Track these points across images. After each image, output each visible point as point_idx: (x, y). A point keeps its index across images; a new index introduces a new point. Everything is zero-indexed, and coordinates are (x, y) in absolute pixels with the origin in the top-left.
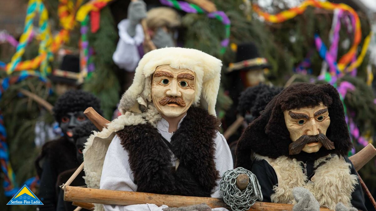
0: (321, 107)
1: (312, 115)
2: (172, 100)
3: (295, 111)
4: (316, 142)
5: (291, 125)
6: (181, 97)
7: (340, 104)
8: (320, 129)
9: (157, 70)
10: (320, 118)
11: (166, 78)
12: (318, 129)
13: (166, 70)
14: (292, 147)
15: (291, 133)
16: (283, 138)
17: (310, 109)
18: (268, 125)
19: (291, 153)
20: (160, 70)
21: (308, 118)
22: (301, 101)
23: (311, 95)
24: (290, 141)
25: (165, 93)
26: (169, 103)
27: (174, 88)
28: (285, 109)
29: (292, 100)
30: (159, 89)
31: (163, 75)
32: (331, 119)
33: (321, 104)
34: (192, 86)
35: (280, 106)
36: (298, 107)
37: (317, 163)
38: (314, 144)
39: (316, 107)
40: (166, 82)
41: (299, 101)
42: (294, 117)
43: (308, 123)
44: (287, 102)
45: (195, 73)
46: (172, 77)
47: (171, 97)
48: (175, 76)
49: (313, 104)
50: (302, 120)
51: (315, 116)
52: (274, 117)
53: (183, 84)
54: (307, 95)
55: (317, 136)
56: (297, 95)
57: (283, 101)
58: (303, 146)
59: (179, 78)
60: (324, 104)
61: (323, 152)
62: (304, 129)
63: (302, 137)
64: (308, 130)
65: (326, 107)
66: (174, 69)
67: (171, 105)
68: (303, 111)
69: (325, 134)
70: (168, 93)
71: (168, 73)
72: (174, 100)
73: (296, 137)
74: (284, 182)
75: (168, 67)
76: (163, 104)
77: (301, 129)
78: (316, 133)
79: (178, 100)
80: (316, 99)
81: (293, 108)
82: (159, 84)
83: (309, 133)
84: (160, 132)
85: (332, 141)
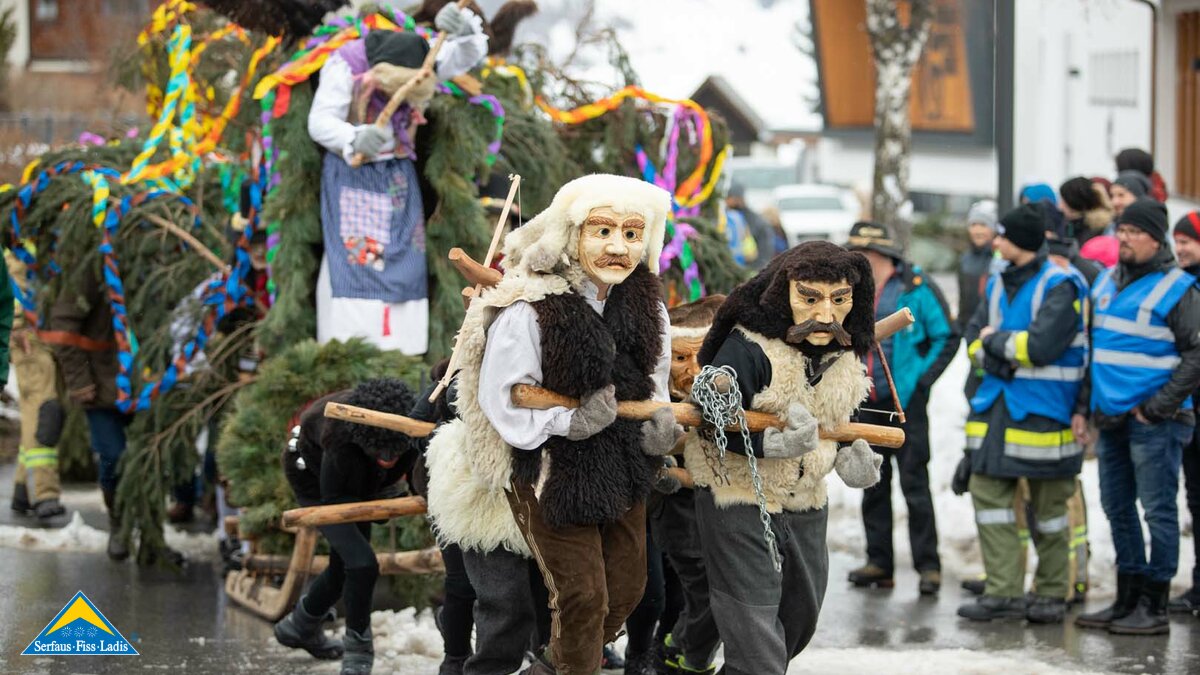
0: (843, 285)
1: (828, 295)
2: (615, 260)
3: (805, 284)
4: (826, 332)
5: (796, 301)
6: (627, 255)
7: (870, 284)
8: (836, 315)
9: (592, 215)
10: (839, 300)
11: (607, 227)
12: (833, 315)
13: (606, 214)
14: (792, 332)
15: (794, 313)
16: (783, 316)
17: (827, 285)
18: (765, 294)
19: (788, 340)
20: (596, 214)
21: (821, 297)
22: (816, 273)
23: (832, 267)
24: (792, 322)
25: (605, 248)
26: (610, 264)
27: (617, 243)
28: (792, 277)
29: (803, 267)
30: (594, 244)
31: (603, 223)
32: (854, 303)
33: (844, 281)
34: (639, 238)
35: (786, 272)
36: (810, 279)
37: (825, 359)
38: (823, 335)
39: (836, 284)
40: (605, 232)
41: (813, 272)
42: (802, 292)
43: (820, 304)
44: (797, 269)
45: (643, 218)
46: (615, 225)
47: (614, 255)
48: (620, 225)
49: (833, 279)
50: (813, 298)
51: (832, 296)
52: (776, 285)
53: (630, 235)
54: (827, 265)
55: (829, 324)
56: (811, 261)
57: (791, 266)
58: (808, 334)
59: (624, 227)
60: (848, 281)
61: (835, 346)
62: (813, 311)
63: (807, 322)
64: (818, 314)
65: (849, 287)
66: (619, 214)
67: (613, 267)
68: (817, 287)
69: (841, 323)
70: (611, 249)
71: (611, 220)
72: (618, 261)
73: (799, 320)
74: (780, 386)
75: (608, 211)
76: (599, 265)
77: (809, 310)
78: (827, 319)
79: (624, 260)
80: (837, 274)
81: (804, 279)
82: (594, 234)
83: (819, 319)
84: (589, 302)
85: (849, 333)
